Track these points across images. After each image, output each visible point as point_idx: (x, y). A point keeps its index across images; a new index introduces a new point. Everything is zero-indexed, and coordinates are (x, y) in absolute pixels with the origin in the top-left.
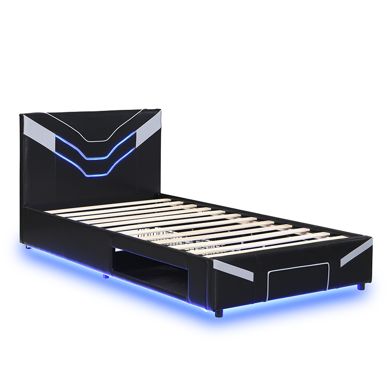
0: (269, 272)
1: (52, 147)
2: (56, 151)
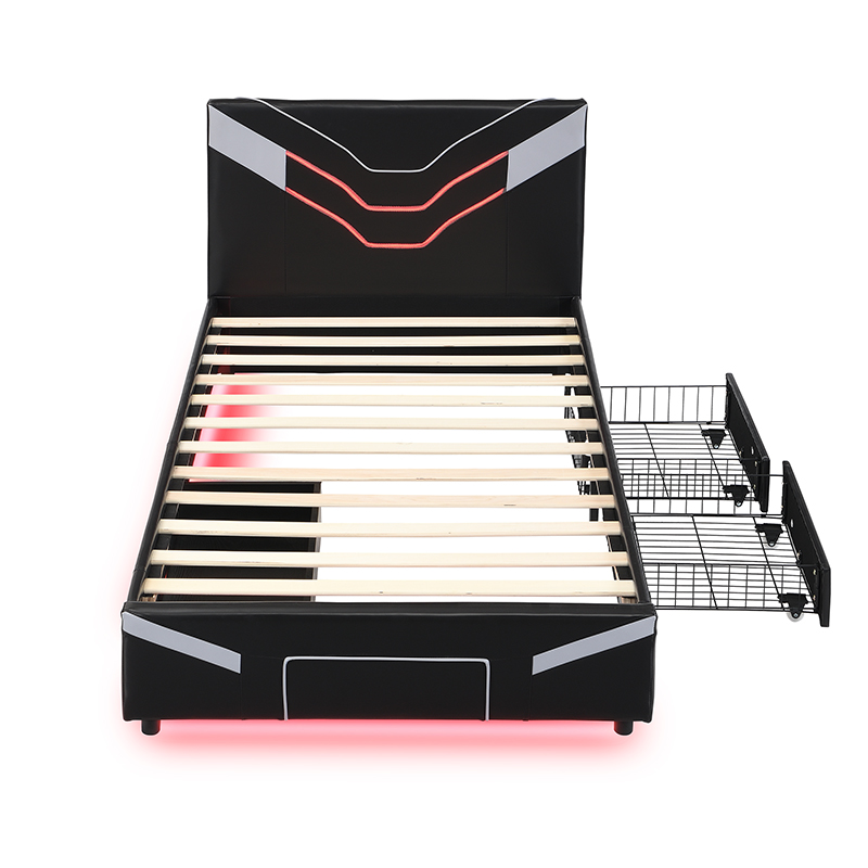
0: (287, 659)
1: (278, 178)
2: (288, 185)
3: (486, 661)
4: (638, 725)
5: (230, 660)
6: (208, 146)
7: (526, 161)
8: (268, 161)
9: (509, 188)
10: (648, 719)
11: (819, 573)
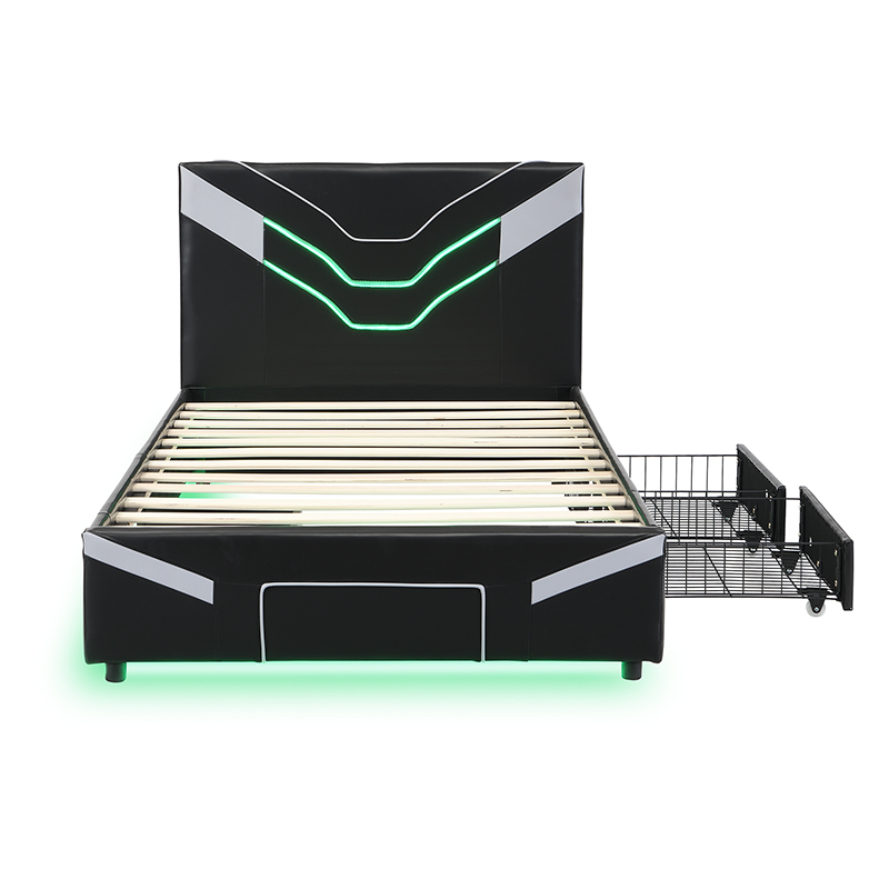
0: (264, 586)
3: (481, 588)
4: (646, 665)
5: (200, 588)
6: (181, 214)
7: (520, 229)
8: (244, 228)
9: (503, 257)
10: (657, 658)
11: (840, 553)
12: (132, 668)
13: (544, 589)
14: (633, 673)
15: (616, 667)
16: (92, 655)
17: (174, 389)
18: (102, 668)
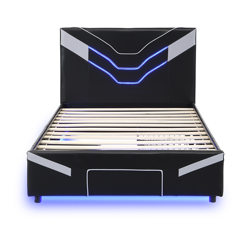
0: (88, 170)
2: (89, 59)
3: (162, 171)
4: (218, 197)
5: (67, 171)
6: (60, 45)
9: (169, 59)
10: (221, 195)
12: (44, 198)
13: (182, 172)
14: (213, 200)
15: (207, 198)
16: (30, 193)
17: (58, 104)
18: (33, 198)
